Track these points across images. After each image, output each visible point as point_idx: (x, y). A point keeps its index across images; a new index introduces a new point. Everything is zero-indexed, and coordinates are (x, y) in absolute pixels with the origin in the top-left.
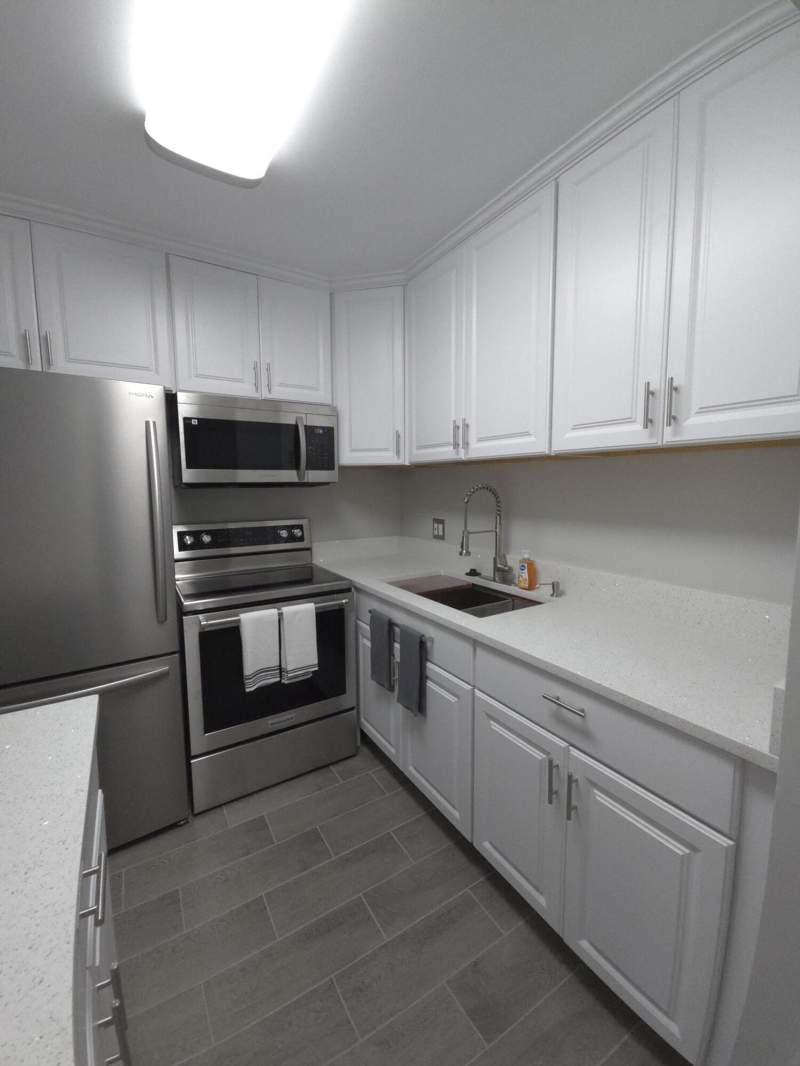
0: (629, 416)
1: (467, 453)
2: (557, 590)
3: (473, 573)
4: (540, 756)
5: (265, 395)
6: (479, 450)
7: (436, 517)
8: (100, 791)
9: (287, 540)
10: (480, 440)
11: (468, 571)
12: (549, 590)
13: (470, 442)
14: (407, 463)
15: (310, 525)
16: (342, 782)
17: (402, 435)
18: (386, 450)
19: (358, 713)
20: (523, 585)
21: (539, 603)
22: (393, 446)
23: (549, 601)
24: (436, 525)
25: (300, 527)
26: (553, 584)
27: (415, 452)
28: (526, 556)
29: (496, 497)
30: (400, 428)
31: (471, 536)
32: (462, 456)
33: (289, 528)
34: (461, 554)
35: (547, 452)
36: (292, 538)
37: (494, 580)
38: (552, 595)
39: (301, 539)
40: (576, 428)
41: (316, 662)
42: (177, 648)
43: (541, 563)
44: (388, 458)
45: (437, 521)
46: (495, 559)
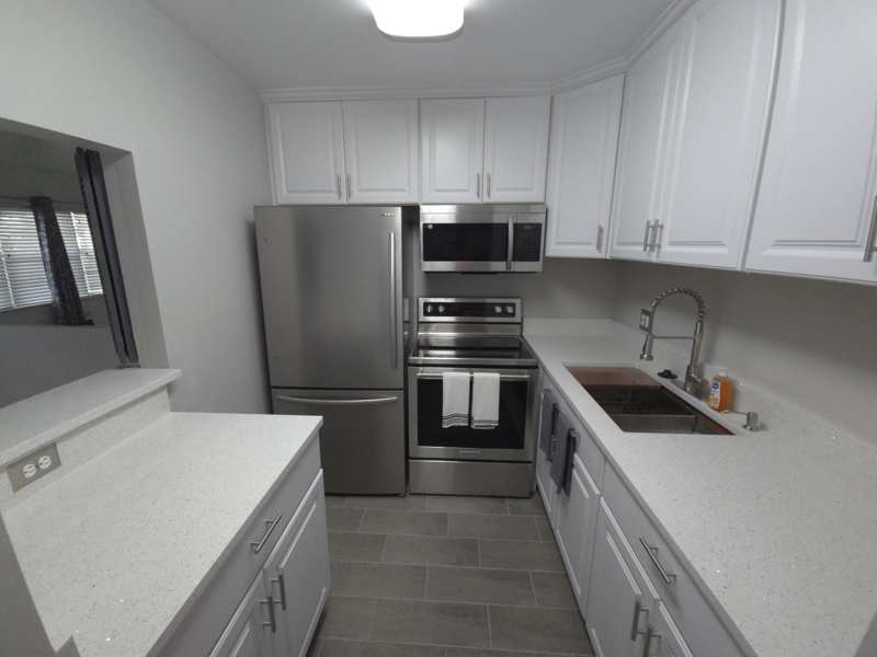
0: (853, 239)
1: (658, 256)
2: (752, 422)
3: (667, 374)
4: (637, 591)
5: (486, 200)
6: (670, 254)
7: (645, 308)
8: (321, 471)
9: (500, 315)
10: (672, 243)
11: (662, 371)
12: (743, 419)
13: (663, 244)
14: (608, 258)
15: (522, 303)
16: (509, 515)
17: (605, 231)
18: (589, 244)
19: (535, 467)
20: (712, 404)
21: (730, 433)
22: (595, 241)
23: (741, 434)
24: (643, 316)
25: (513, 305)
26: (748, 415)
27: (616, 247)
28: (722, 374)
29: (700, 303)
30: (604, 225)
31: (655, 340)
32: (654, 258)
33: (503, 306)
34: (642, 357)
35: (739, 269)
36: (504, 314)
37: (685, 390)
38: (745, 427)
39: (513, 315)
40: (780, 243)
41: (497, 419)
42: (402, 386)
43: (742, 385)
44: (590, 252)
45: (645, 312)
46: (689, 368)
